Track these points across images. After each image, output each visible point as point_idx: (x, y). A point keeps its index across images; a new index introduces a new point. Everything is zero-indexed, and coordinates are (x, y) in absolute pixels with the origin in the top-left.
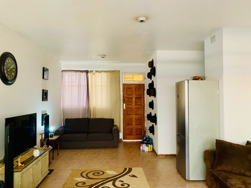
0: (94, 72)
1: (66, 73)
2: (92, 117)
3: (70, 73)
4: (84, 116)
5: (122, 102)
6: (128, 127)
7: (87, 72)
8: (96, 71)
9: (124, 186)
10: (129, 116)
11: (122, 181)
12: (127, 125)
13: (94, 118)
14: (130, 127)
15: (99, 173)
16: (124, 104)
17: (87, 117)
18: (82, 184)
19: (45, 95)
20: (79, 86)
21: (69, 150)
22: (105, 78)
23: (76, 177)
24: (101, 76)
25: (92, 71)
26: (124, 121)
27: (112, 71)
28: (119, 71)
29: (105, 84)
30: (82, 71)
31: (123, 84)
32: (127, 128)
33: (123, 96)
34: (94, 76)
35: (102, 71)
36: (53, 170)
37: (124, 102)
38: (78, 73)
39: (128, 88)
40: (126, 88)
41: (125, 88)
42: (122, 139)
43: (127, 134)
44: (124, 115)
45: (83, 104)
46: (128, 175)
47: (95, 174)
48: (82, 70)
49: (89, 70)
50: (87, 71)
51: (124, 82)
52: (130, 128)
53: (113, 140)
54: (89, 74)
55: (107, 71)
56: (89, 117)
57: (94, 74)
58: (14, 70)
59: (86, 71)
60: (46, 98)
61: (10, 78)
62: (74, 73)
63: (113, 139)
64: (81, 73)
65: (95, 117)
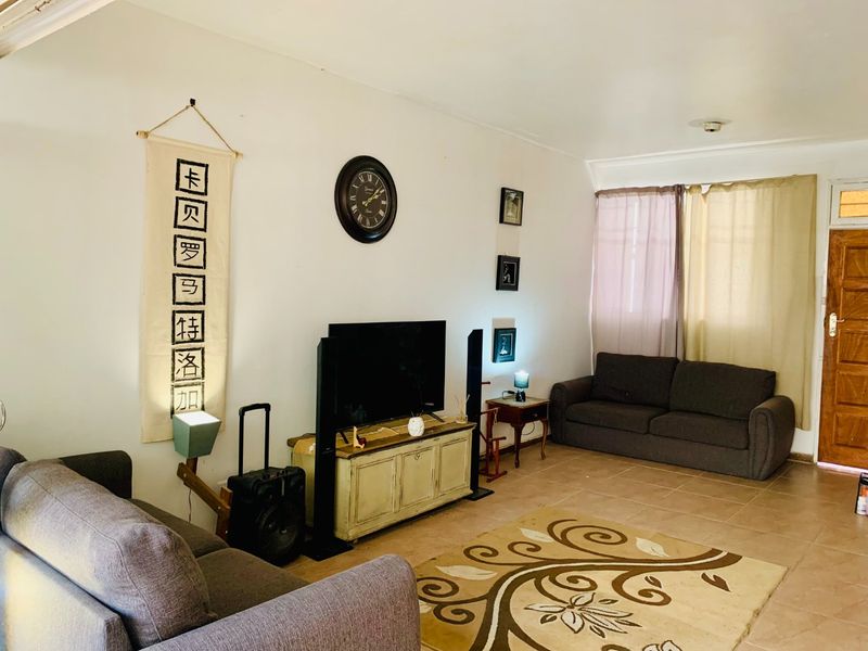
0: (705, 189)
1: (607, 200)
2: (691, 357)
3: (622, 199)
4: (662, 348)
5: (822, 309)
6: (848, 415)
7: (679, 190)
8: (713, 186)
9: (651, 596)
10: (852, 369)
11: (657, 583)
12: (840, 403)
13: (702, 360)
14: (855, 415)
15: (609, 537)
16: (833, 318)
17: (673, 355)
18: (528, 549)
19: (507, 273)
20: (650, 242)
21: (587, 453)
22: (751, 208)
23: (533, 526)
24: (735, 201)
25: (699, 186)
26: (828, 388)
27: (783, 180)
28: (815, 176)
29: (749, 234)
30: (661, 190)
31: (833, 233)
32: (840, 415)
33: (829, 284)
34: (705, 206)
35: (735, 184)
36: (492, 492)
37: (833, 304)
38: (646, 198)
39: (859, 248)
40: (849, 248)
41: (839, 248)
42: (815, 459)
43: (841, 441)
44: (831, 360)
45: (661, 308)
46: (702, 572)
47: (592, 537)
48: (661, 185)
49: (686, 182)
50: (678, 186)
51: (838, 225)
52: (855, 418)
53: (747, 448)
54: (687, 198)
55: (759, 182)
56: (680, 357)
57: (705, 195)
58: (383, 202)
59: (674, 187)
60: (512, 282)
61: (372, 223)
62: (634, 199)
63: (748, 444)
64: (659, 196)
65: (705, 357)
